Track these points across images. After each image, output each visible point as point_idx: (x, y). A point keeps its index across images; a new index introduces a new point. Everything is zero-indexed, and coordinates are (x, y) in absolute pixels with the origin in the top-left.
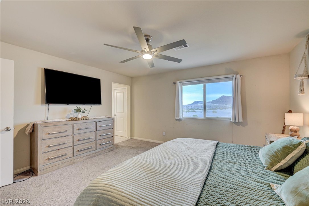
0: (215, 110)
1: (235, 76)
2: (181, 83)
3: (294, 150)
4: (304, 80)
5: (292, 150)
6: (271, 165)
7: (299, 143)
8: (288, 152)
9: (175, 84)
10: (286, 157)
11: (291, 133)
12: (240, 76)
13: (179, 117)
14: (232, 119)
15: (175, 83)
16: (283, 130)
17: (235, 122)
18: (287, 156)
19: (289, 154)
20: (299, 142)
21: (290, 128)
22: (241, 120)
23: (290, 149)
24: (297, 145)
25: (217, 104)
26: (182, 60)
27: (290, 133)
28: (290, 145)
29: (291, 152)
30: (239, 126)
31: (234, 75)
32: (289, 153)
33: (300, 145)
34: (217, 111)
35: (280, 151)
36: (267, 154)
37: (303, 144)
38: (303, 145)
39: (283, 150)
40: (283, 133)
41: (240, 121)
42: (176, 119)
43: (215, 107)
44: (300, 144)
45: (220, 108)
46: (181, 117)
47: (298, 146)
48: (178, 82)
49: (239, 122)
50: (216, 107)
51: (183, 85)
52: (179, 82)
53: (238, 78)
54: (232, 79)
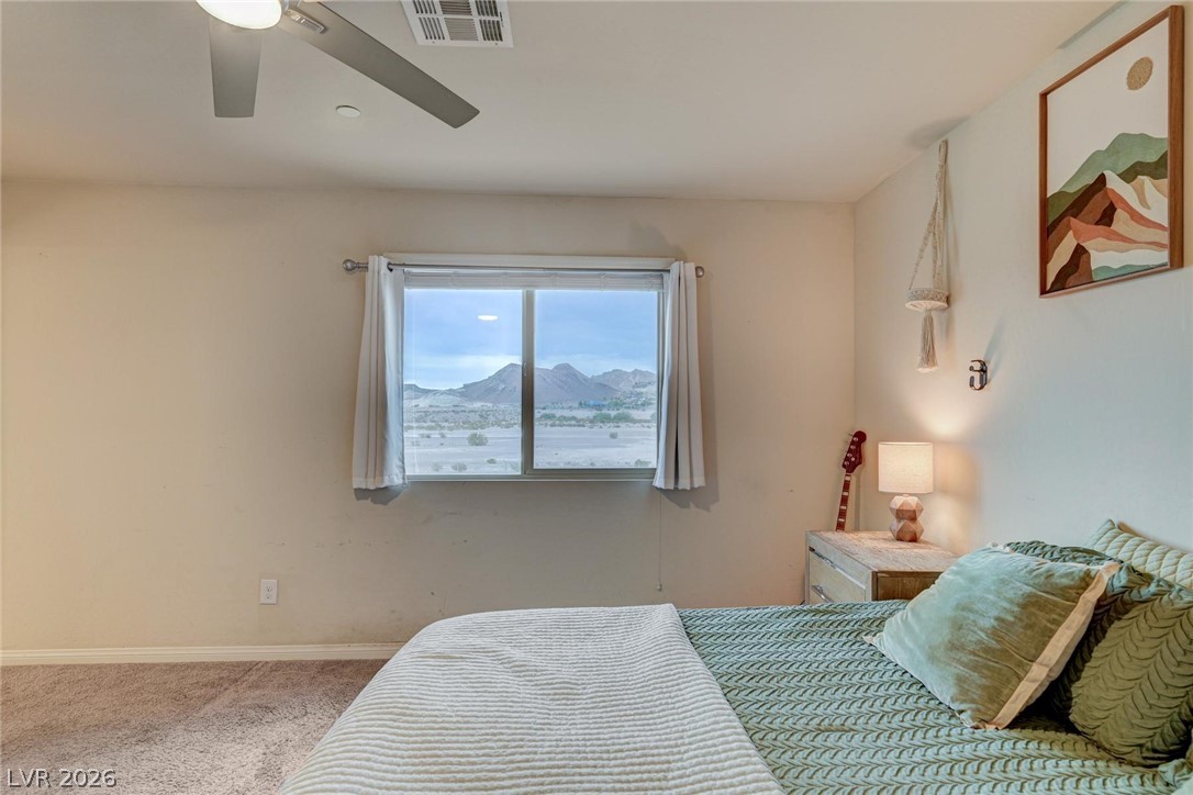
0: (479, 432)
1: (675, 267)
2: (398, 271)
3: (1069, 610)
4: (934, 314)
5: (1060, 615)
6: (991, 701)
7: (1083, 579)
8: (1049, 625)
9: (357, 273)
10: (1043, 649)
11: (901, 524)
12: (697, 269)
13: (382, 475)
14: (666, 477)
15: (357, 268)
16: (842, 514)
17: (676, 489)
18: (1045, 645)
19: (1051, 633)
20: (1082, 574)
21: (898, 502)
22: (699, 481)
23: (1052, 611)
24: (1078, 589)
25: (489, 405)
26: (472, 112)
27: (897, 526)
28: (1048, 590)
29: (1059, 624)
30: (687, 506)
31: (670, 264)
32: (1053, 627)
33: (1088, 585)
34: (488, 436)
35: (1013, 623)
36: (954, 646)
37: (1098, 581)
38: (1099, 585)
39: (1024, 618)
40: (840, 526)
41: (696, 486)
42: (358, 491)
43: (479, 419)
44: (1086, 581)
45: (498, 423)
46: (394, 478)
47: (1080, 591)
48: (379, 263)
49: (692, 489)
50: (481, 416)
51: (410, 280)
52: (384, 261)
53: (688, 278)
54: (659, 281)
